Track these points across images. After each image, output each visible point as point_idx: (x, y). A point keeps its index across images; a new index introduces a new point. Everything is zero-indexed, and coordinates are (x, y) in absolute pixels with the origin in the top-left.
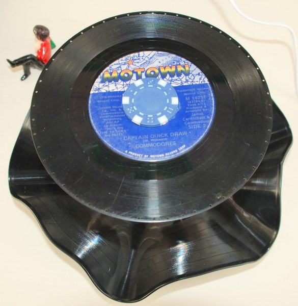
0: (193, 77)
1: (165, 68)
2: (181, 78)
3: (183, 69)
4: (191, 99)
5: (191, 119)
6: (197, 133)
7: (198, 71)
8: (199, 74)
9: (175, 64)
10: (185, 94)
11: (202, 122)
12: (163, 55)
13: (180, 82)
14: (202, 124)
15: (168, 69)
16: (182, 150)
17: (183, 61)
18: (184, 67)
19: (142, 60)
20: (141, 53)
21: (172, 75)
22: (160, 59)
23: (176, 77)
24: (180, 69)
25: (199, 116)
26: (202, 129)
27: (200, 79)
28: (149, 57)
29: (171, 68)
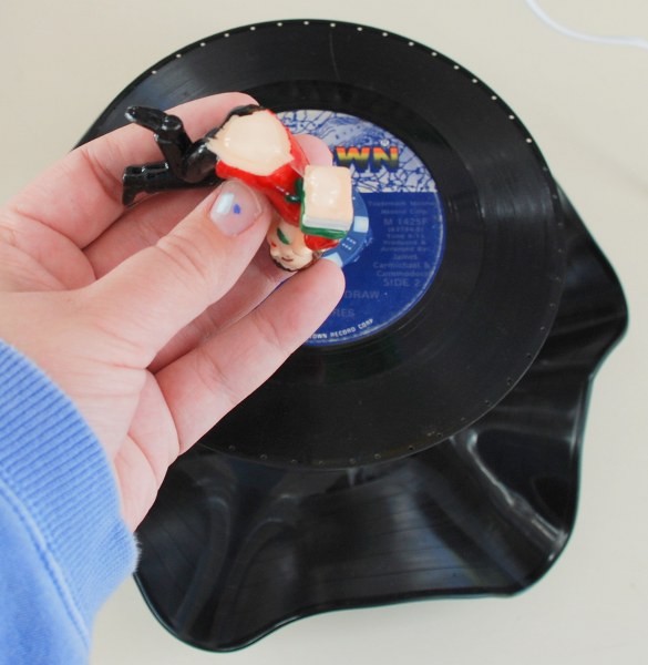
0: (403, 177)
2: (378, 175)
4: (395, 224)
5: (391, 265)
6: (400, 296)
7: (417, 163)
8: (417, 171)
9: (370, 143)
10: (384, 212)
11: (413, 274)
12: (346, 121)
13: (375, 184)
14: (411, 280)
15: (353, 155)
16: (365, 329)
17: (387, 139)
19: (300, 128)
20: (300, 114)
22: (340, 129)
23: (368, 173)
25: (408, 261)
26: (411, 291)
27: (420, 182)
28: (317, 123)
29: (360, 151)
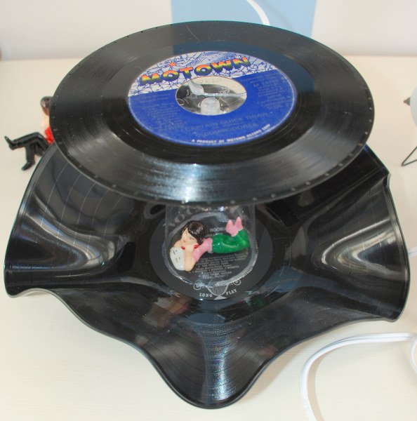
0: (255, 67)
1: (218, 64)
2: (241, 69)
3: (240, 62)
4: (261, 85)
5: (268, 101)
6: (280, 113)
7: (261, 61)
8: (262, 63)
9: (230, 58)
10: (251, 82)
11: (282, 102)
12: (212, 53)
13: (241, 73)
14: (284, 104)
15: (220, 65)
16: (267, 129)
17: (238, 56)
18: (242, 60)
19: (186, 61)
20: (184, 56)
21: (229, 68)
22: (209, 57)
23: (234, 70)
24: (236, 62)
25: (278, 98)
26: (286, 109)
27: (266, 67)
28: (195, 57)
29: (225, 62)
